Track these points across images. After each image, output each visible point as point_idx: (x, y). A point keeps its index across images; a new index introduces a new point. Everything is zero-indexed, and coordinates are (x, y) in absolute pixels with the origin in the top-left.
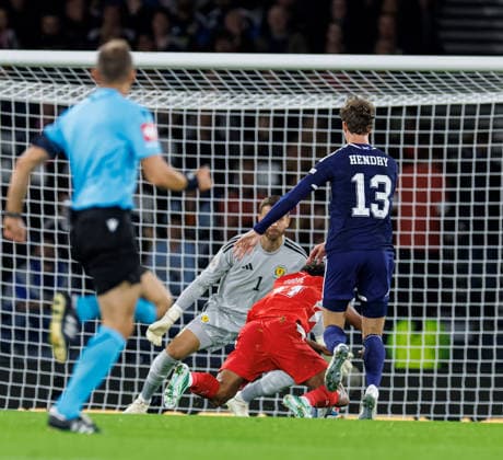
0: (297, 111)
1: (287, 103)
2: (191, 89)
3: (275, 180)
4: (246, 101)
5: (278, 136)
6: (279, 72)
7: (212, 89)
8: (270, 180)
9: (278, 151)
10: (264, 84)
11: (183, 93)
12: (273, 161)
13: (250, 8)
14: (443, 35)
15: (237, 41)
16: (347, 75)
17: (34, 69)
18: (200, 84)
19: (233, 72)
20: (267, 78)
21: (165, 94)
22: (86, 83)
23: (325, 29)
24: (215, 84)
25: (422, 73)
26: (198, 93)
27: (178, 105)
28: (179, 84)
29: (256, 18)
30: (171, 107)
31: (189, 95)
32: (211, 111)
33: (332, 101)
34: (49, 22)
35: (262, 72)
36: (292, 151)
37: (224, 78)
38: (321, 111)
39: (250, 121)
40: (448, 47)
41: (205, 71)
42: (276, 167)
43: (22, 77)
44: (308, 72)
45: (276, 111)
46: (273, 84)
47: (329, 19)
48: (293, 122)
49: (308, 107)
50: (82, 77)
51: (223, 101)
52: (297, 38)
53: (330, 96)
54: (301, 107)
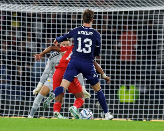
7: (56, 5)
10: (74, 4)
11: (46, 6)
26: (51, 7)
30: (42, 11)
31: (48, 7)
33: (98, 10)
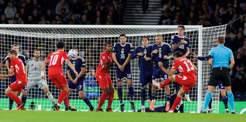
0: (89, 38)
1: (87, 36)
2: (64, 33)
3: (84, 55)
4: (77, 36)
5: (85, 44)
6: (85, 29)
8: (83, 55)
9: (85, 48)
12: (84, 50)
13: (77, 14)
14: (124, 20)
15: (74, 22)
16: (101, 30)
17: (26, 29)
18: (66, 32)
19: (74, 29)
20: (82, 31)
21: (58, 34)
22: (39, 32)
23: (96, 19)
24: (70, 32)
25: (116, 29)
27: (57, 37)
28: (61, 32)
29: (79, 16)
32: (69, 38)
34: (30, 18)
35: (81, 29)
36: (88, 48)
37: (72, 31)
38: (95, 38)
39: (78, 41)
40: (125, 23)
41: (67, 29)
42: (84, 52)
43: (24, 31)
44: (92, 29)
45: (84, 38)
46: (83, 32)
47: (96, 17)
48: (88, 41)
49: (88, 37)
50: (38, 31)
51: (71, 36)
52: (89, 22)
53: (97, 35)
54: (90, 37)
